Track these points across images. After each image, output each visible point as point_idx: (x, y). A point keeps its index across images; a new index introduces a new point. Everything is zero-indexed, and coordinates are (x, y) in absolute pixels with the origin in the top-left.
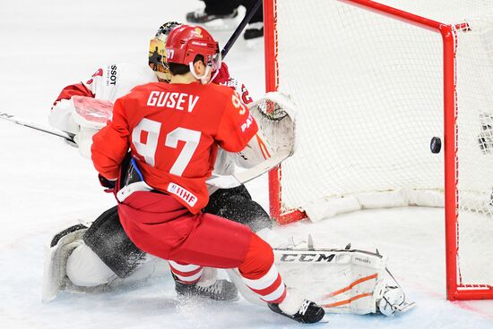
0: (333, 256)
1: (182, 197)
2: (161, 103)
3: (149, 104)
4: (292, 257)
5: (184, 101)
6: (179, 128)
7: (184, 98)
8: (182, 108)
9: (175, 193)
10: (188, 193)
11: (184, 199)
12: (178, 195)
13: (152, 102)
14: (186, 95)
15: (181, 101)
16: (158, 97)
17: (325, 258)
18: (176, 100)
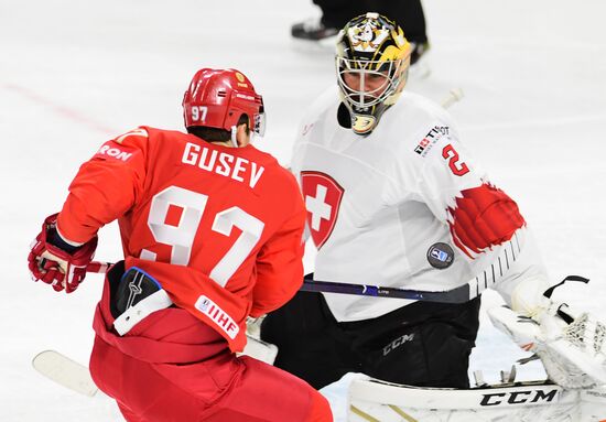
0: (554, 392)
1: (216, 320)
2: (207, 164)
3: (185, 160)
4: (497, 399)
5: (243, 169)
6: (235, 208)
7: (243, 165)
8: (241, 180)
9: (206, 313)
10: (226, 316)
11: (220, 324)
12: (211, 316)
13: (190, 158)
14: (247, 162)
15: (238, 167)
16: (200, 153)
17: (544, 397)
18: (232, 165)
